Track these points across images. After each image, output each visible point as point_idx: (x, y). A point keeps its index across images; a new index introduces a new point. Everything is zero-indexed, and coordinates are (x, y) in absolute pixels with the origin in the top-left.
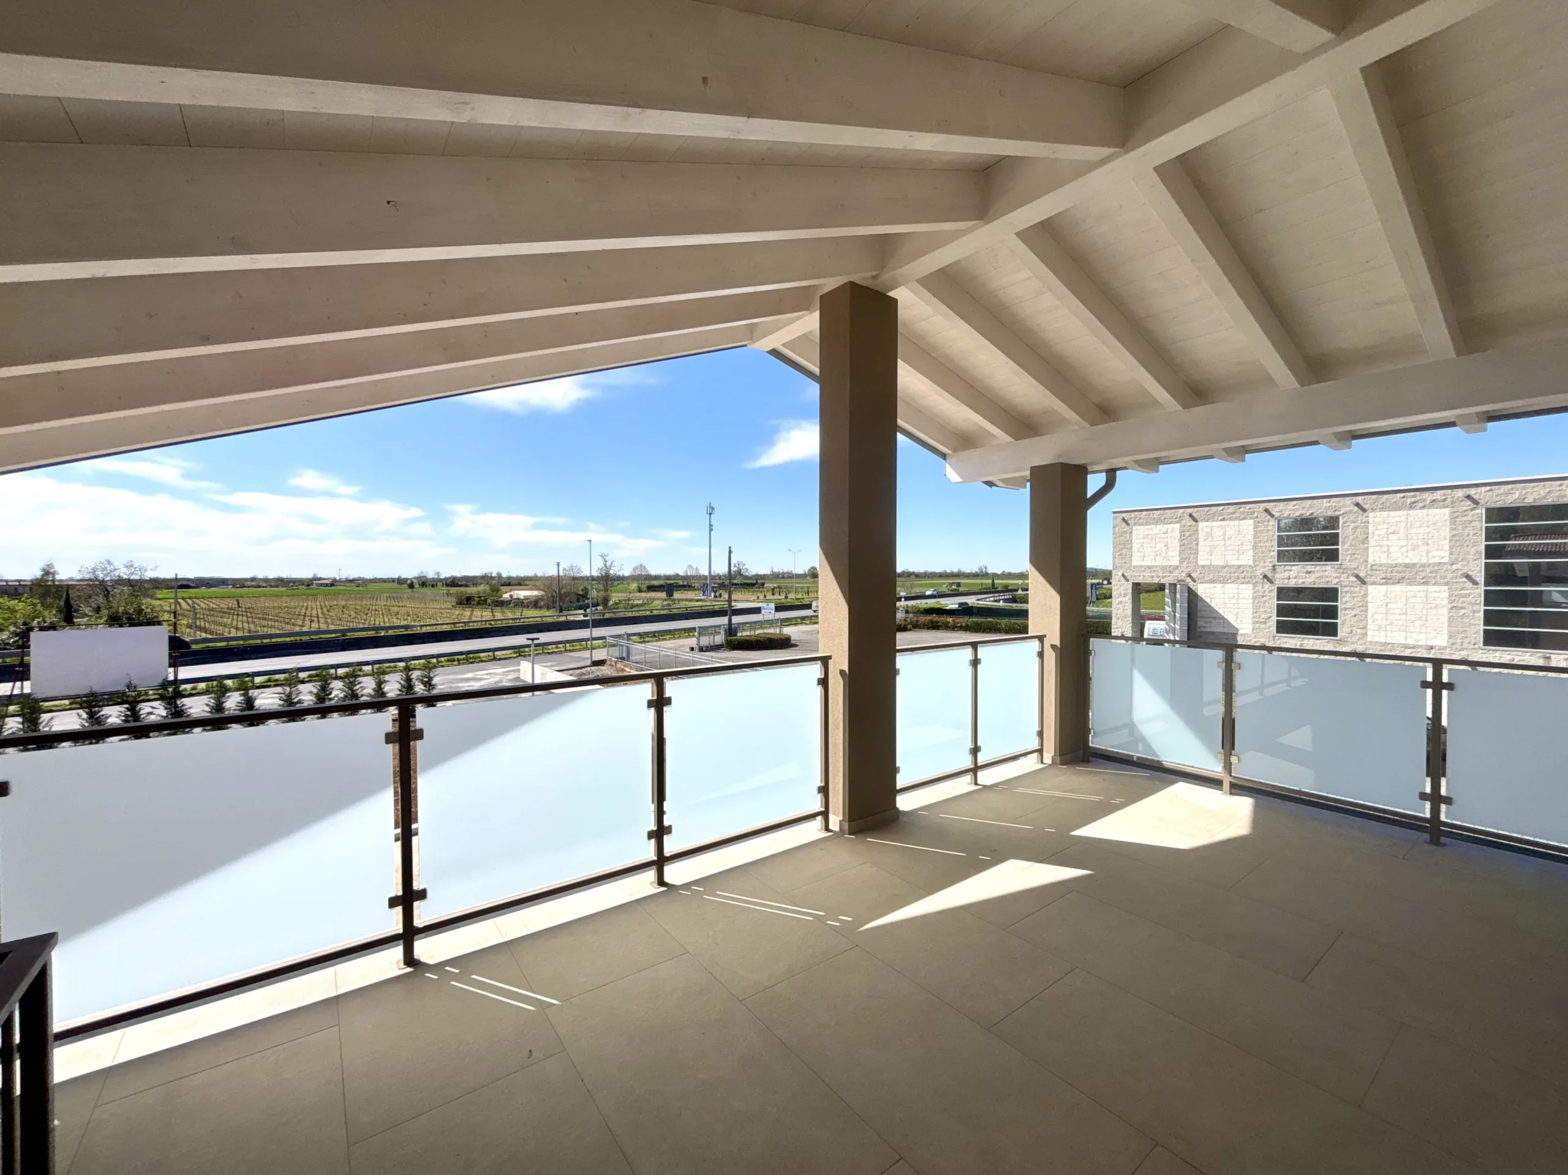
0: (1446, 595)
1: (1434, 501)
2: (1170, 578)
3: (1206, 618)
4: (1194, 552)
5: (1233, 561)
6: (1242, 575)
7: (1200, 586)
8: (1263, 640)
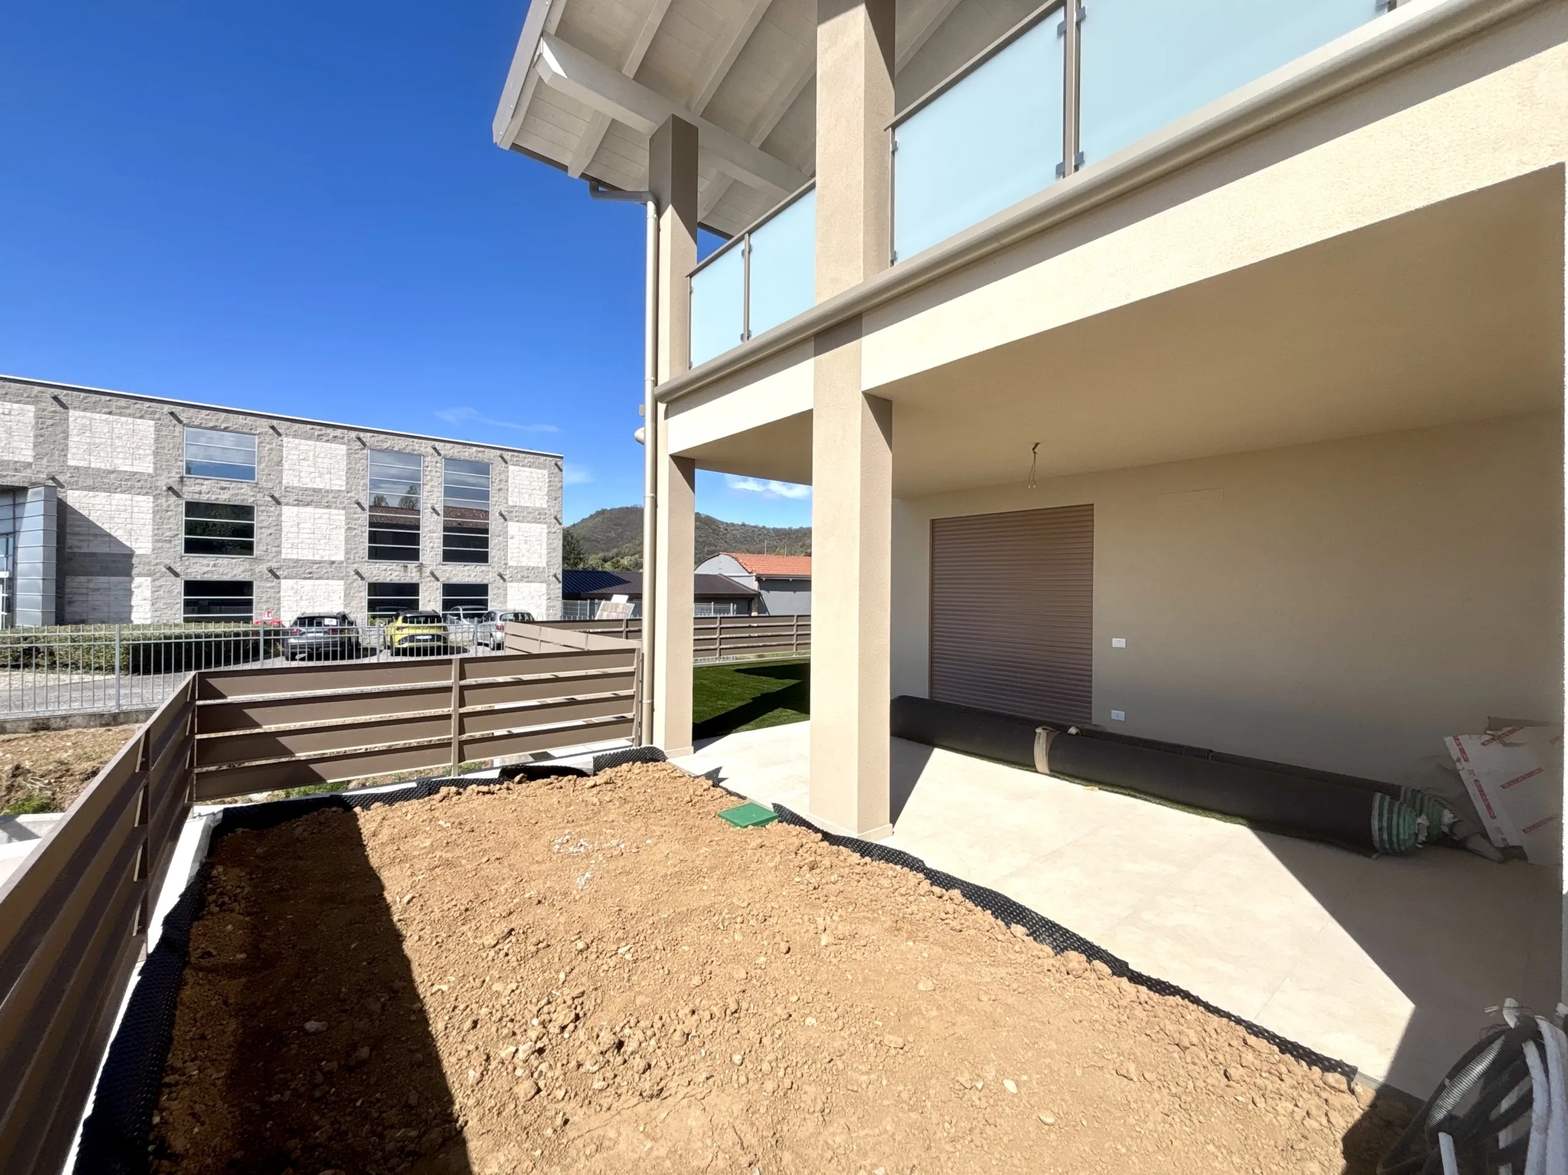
0: (343, 518)
1: (335, 437)
2: (15, 479)
3: (79, 534)
4: (61, 447)
5: (125, 466)
6: (139, 484)
7: (70, 492)
8: (167, 562)
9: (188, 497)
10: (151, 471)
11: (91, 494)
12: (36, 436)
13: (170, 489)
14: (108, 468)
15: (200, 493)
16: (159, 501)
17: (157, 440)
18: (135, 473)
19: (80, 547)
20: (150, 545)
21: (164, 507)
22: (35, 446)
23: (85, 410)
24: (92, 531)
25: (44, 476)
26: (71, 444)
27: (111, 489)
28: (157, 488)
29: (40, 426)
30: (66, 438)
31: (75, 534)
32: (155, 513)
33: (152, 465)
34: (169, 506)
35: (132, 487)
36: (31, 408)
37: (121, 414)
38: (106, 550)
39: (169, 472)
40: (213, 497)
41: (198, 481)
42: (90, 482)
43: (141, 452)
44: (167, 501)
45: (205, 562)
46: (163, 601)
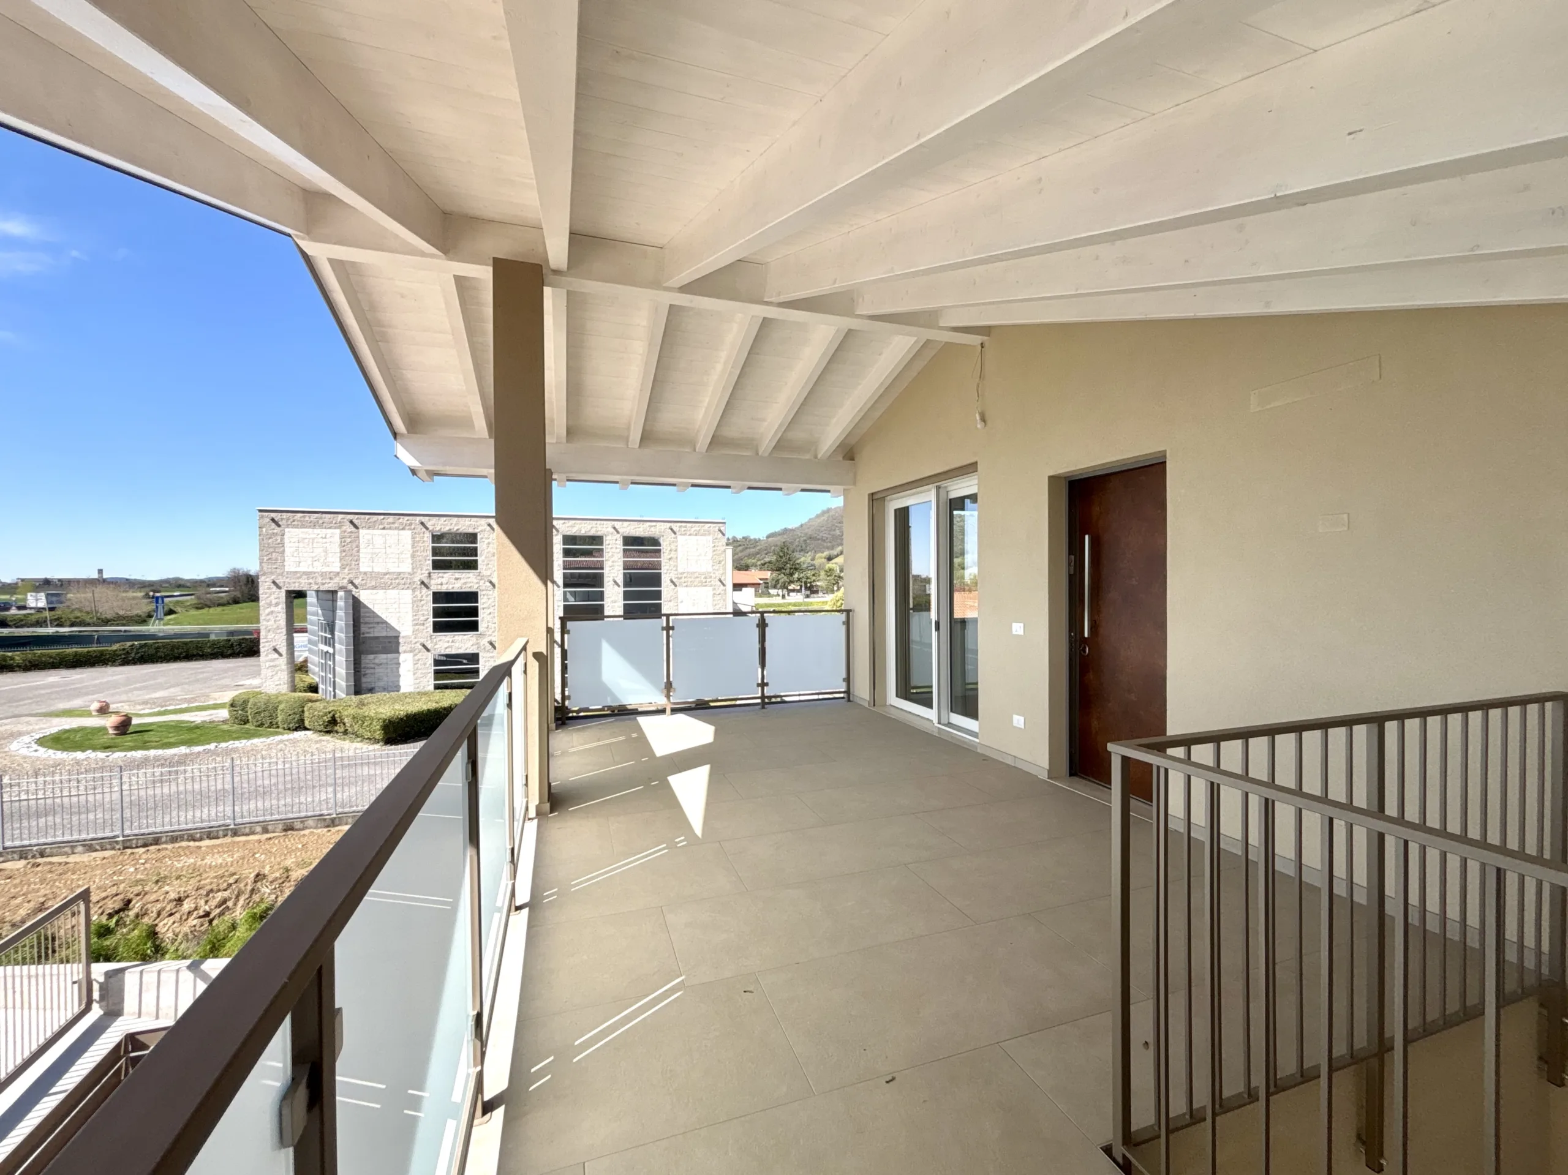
2: (330, 585)
3: (369, 623)
4: (355, 558)
5: (393, 568)
6: (403, 582)
7: (362, 592)
8: (422, 640)
9: (435, 588)
10: (410, 570)
11: (375, 591)
12: (341, 552)
13: (423, 583)
14: (384, 571)
15: (442, 584)
16: (416, 593)
17: (413, 546)
18: (400, 573)
19: (368, 633)
20: (411, 629)
21: (419, 598)
22: (341, 560)
23: (369, 528)
24: (376, 620)
25: (346, 581)
26: (361, 555)
27: (385, 587)
28: (414, 582)
29: (343, 544)
30: (358, 551)
31: (366, 623)
32: (414, 602)
33: (411, 566)
34: (422, 597)
35: (399, 584)
36: (338, 531)
37: (390, 528)
38: (384, 634)
39: (421, 570)
40: (451, 587)
41: (440, 575)
42: (373, 583)
43: (403, 556)
44: (421, 593)
45: (447, 639)
46: (420, 671)
